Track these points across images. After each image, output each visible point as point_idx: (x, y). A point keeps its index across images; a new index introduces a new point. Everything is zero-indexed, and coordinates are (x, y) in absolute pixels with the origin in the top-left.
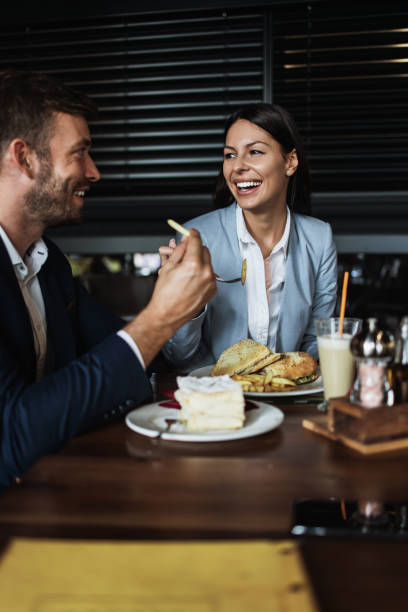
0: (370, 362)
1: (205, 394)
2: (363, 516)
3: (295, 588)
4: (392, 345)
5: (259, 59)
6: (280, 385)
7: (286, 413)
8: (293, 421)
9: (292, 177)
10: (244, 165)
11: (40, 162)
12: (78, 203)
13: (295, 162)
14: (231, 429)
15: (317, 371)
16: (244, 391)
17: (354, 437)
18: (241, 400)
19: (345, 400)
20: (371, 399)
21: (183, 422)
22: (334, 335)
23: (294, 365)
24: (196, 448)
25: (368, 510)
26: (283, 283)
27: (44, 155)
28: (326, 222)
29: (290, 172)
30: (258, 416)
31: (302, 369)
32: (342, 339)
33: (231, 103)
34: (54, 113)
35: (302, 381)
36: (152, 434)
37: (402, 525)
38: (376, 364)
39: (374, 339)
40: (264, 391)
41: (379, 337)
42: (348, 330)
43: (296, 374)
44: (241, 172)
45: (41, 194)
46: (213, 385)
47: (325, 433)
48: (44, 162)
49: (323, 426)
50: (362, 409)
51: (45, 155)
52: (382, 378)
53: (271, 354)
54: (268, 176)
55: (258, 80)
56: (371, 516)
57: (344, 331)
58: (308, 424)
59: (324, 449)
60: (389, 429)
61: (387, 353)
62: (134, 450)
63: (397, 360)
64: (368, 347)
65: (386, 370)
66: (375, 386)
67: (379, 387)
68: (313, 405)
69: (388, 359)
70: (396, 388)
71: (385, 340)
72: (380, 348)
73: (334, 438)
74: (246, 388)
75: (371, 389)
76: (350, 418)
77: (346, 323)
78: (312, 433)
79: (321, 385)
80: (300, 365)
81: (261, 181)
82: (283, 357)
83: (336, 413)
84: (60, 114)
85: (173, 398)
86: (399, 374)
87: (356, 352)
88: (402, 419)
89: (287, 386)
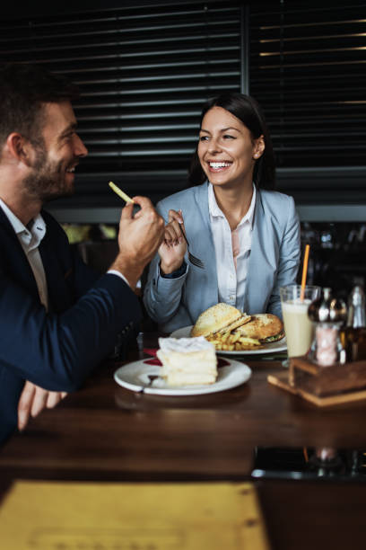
0: (325, 326)
1: (182, 353)
2: (320, 459)
3: (250, 523)
4: (344, 311)
5: (237, 48)
6: (249, 344)
7: (253, 369)
8: (260, 376)
9: (259, 159)
10: (217, 147)
11: (36, 150)
12: (70, 178)
13: (262, 147)
14: (205, 384)
15: (282, 332)
16: (217, 350)
17: (311, 391)
18: (214, 358)
19: (303, 359)
20: (325, 358)
21: (163, 378)
22: (296, 300)
23: (263, 326)
24: (174, 400)
25: (324, 454)
26: (250, 251)
27: (38, 144)
28: (289, 195)
29: (257, 156)
30: (230, 372)
31: (270, 330)
32: (304, 304)
33: (213, 87)
34: (44, 104)
35: (269, 340)
36: (137, 388)
37: (354, 467)
38: (331, 328)
39: (328, 306)
40: (235, 349)
41: (333, 304)
42: (308, 296)
43: (264, 334)
44: (214, 153)
45: (38, 177)
46: (189, 345)
47: (287, 388)
48: (40, 150)
49: (285, 381)
50: (317, 366)
51: (40, 144)
52: (335, 340)
53: (242, 316)
54: (238, 158)
55: (237, 67)
56: (327, 459)
57: (305, 297)
58: (272, 380)
59: (286, 401)
60: (341, 385)
61: (339, 318)
62: (121, 403)
63: (349, 324)
64: (323, 313)
65: (339, 333)
66: (329, 348)
67: (332, 348)
68: (278, 362)
69: (341, 323)
70: (348, 349)
71: (338, 307)
72: (333, 314)
73: (294, 392)
74: (220, 347)
75: (325, 350)
76: (307, 375)
77: (307, 290)
78: (276, 387)
79: (285, 344)
80: (268, 326)
81: (231, 162)
82: (253, 319)
83: (296, 370)
84: (48, 105)
85: (155, 356)
86: (350, 337)
87: (312, 317)
88: (353, 376)
89: (255, 345)
